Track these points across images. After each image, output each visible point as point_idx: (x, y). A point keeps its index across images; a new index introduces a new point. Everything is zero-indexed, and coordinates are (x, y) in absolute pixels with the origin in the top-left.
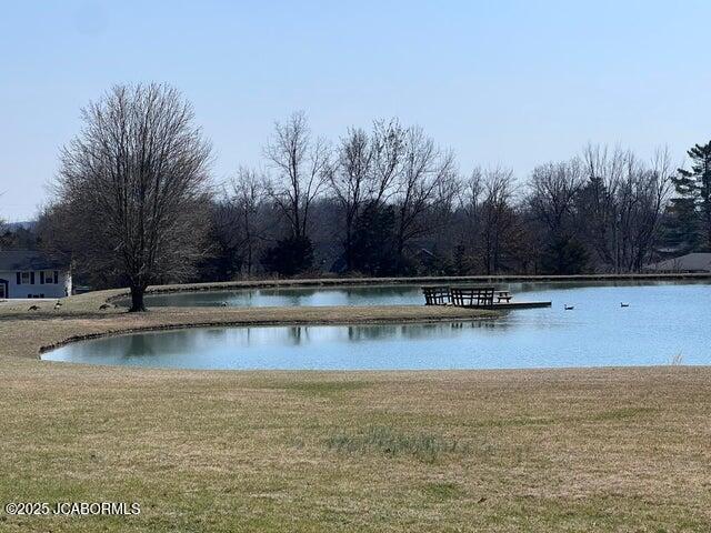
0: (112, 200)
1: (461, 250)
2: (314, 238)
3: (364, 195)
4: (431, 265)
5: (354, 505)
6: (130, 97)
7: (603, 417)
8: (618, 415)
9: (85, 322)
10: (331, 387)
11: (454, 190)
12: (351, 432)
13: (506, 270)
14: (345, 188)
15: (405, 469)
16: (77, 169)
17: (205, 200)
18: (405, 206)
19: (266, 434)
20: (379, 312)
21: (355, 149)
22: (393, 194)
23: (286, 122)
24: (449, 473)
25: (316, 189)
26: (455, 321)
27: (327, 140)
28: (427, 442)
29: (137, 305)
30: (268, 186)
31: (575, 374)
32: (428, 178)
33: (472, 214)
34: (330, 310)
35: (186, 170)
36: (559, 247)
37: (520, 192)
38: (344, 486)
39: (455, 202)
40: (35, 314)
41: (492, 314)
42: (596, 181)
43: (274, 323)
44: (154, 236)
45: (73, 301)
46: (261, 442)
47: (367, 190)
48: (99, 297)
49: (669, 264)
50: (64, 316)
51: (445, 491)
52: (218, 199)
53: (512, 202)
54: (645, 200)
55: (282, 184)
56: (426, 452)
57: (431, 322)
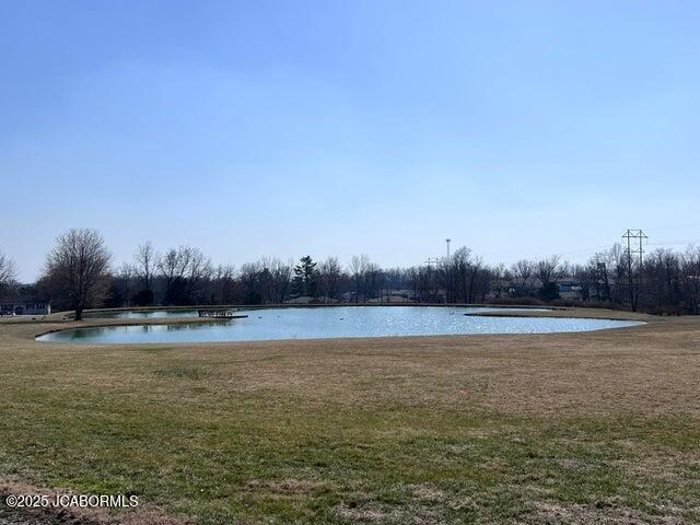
0: (68, 275)
1: (213, 296)
2: (154, 291)
3: (175, 274)
4: (202, 301)
5: (163, 397)
6: (77, 233)
7: (265, 359)
8: (271, 359)
9: (55, 325)
10: (158, 350)
11: (211, 272)
12: (164, 368)
13: (231, 303)
14: (167, 272)
15: (185, 382)
16: (54, 262)
17: (109, 275)
18: (191, 279)
19: (129, 370)
20: (180, 320)
21: (172, 256)
22: (187, 274)
23: (143, 245)
24: (204, 383)
25: (156, 272)
26: (210, 323)
27: (160, 252)
28: (195, 371)
29: (78, 318)
30: (136, 270)
31: (257, 342)
32: (201, 268)
33: (218, 282)
34: (160, 319)
35: (101, 264)
36: (251, 295)
37: (237, 274)
38: (160, 390)
39: (212, 277)
40: (35, 321)
41: (225, 321)
42: (266, 270)
43: (137, 324)
44: (86, 289)
45: (50, 316)
46: (126, 373)
47: (176, 272)
48: (61, 315)
49: (293, 301)
50: (47, 322)
51: (201, 390)
52: (114, 275)
53: (234, 277)
54: (284, 277)
55: (141, 270)
56: (194, 375)
57: (200, 323)
